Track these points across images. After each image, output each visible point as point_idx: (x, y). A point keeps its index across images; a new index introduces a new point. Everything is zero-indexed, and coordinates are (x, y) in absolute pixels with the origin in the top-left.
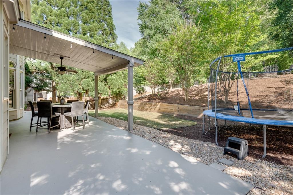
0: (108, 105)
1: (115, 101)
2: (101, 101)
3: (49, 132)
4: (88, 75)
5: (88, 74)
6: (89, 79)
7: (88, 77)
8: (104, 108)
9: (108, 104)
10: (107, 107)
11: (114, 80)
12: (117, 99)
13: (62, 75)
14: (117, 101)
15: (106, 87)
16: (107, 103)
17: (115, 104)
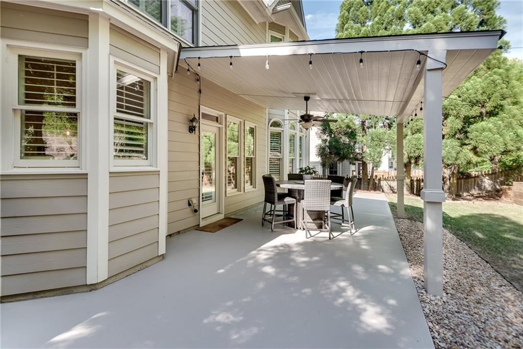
0: (480, 192)
1: (502, 183)
2: (455, 181)
3: (272, 230)
4: (418, 127)
5: (417, 125)
6: (420, 134)
7: (416, 130)
8: (468, 197)
9: (480, 189)
10: (477, 197)
11: (490, 130)
12: (507, 180)
13: (307, 129)
14: (508, 185)
15: (467, 150)
16: (476, 187)
17: (501, 193)
